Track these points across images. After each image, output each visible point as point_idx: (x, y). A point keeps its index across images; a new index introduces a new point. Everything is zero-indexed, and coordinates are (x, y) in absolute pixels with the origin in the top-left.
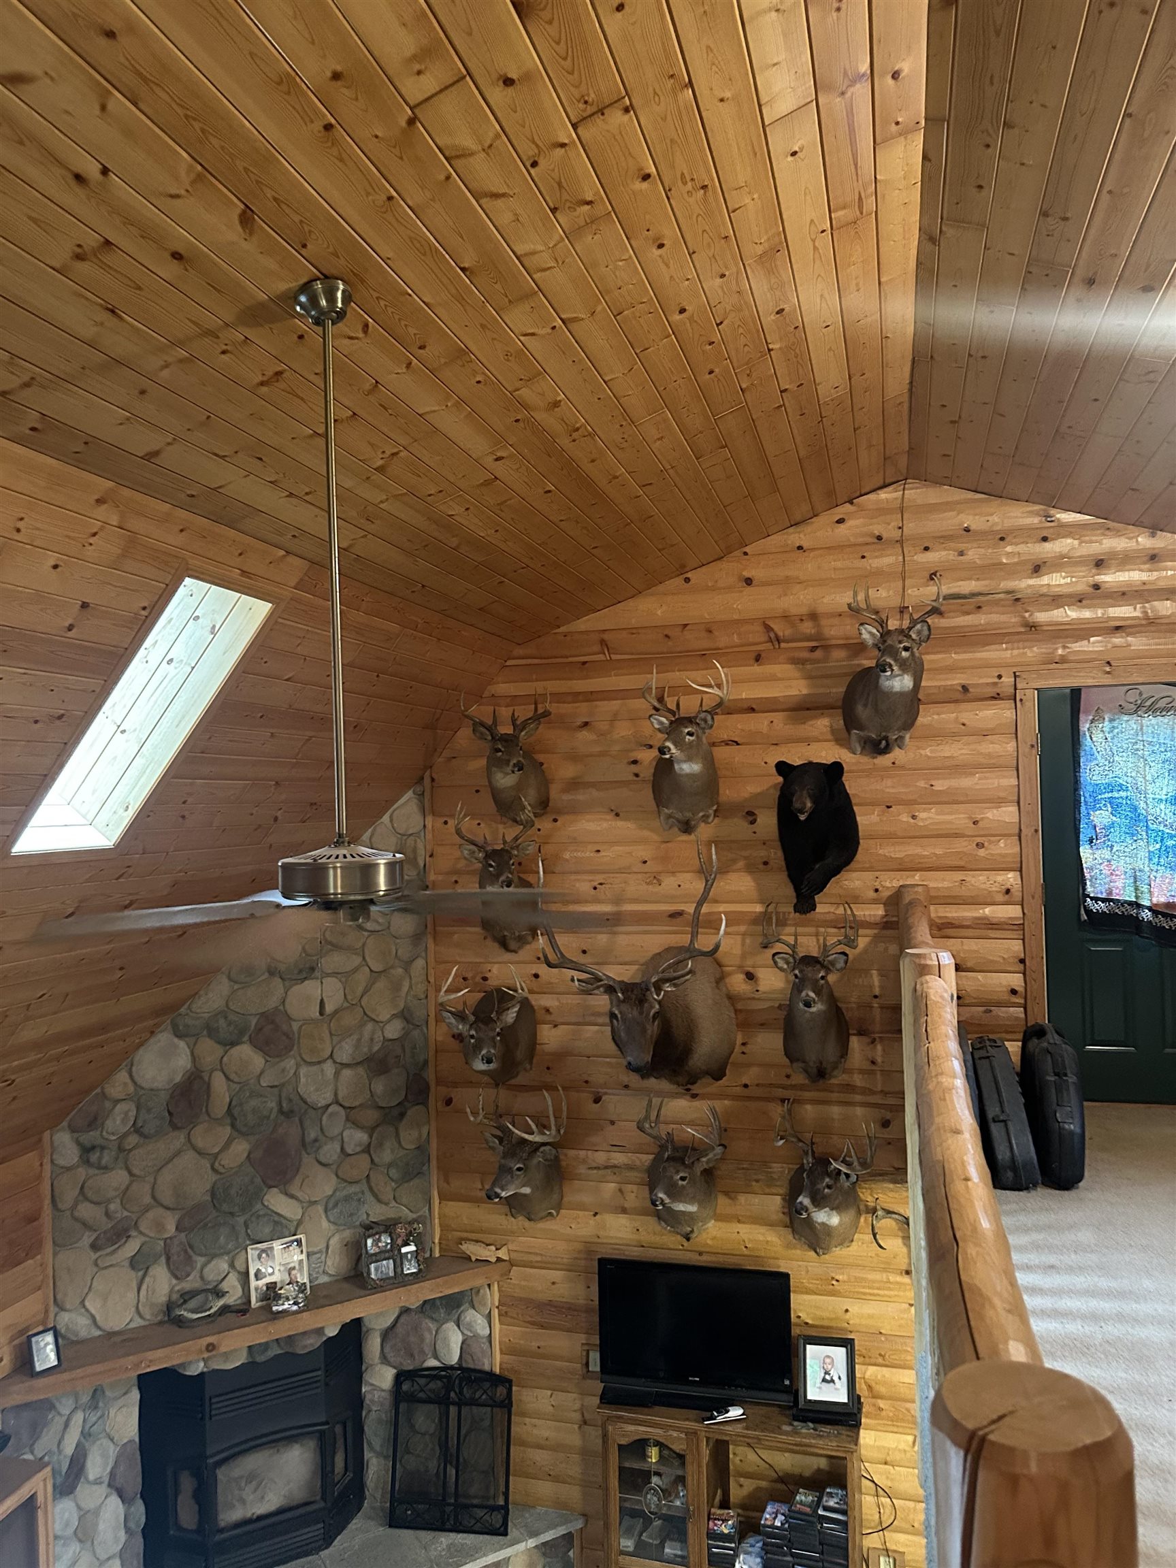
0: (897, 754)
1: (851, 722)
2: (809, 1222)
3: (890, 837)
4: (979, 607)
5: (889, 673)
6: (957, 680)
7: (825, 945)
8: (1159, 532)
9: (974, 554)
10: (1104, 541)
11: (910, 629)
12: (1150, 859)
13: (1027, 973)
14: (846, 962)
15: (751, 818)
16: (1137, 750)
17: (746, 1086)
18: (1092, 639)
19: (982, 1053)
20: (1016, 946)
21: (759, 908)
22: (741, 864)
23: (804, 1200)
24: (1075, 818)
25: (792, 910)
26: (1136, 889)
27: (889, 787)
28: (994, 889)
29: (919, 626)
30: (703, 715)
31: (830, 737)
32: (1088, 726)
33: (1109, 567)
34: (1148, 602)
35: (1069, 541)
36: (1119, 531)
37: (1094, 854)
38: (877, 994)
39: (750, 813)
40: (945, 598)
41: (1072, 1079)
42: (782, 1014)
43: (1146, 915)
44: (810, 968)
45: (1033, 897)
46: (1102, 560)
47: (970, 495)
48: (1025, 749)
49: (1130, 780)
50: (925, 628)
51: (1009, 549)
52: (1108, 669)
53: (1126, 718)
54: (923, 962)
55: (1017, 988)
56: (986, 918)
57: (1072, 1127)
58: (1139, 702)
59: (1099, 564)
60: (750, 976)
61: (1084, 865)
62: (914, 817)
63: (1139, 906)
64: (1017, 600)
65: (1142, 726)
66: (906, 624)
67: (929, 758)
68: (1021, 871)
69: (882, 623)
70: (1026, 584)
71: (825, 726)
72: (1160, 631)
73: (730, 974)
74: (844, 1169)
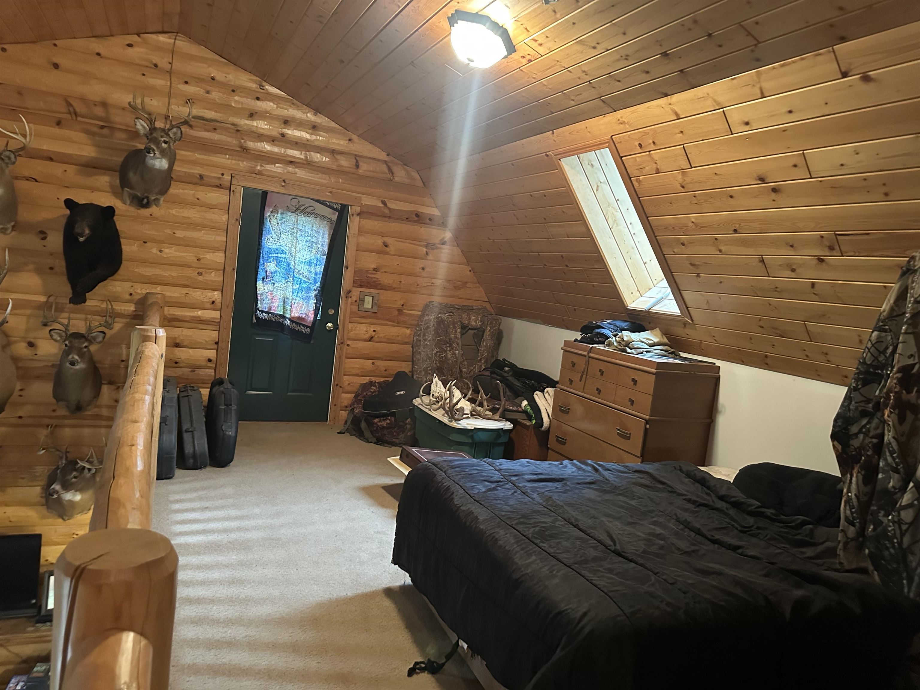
0: (154, 210)
1: (124, 182)
2: (59, 500)
3: (144, 262)
4: (215, 129)
5: (152, 155)
6: (197, 170)
7: (90, 326)
8: (318, 114)
9: (216, 95)
10: (290, 110)
11: (169, 130)
12: (293, 293)
13: (219, 350)
14: (104, 338)
15: (43, 236)
16: (294, 233)
17: (20, 417)
18: (277, 165)
19: (185, 394)
20: (214, 335)
21: (43, 299)
22: (31, 267)
23: (57, 487)
24: (256, 265)
25: (68, 302)
26: (284, 308)
27: (148, 230)
28: (205, 300)
29: (175, 130)
30: (8, 153)
31: (108, 189)
32: (269, 214)
33: (290, 126)
34: (308, 151)
35: (271, 104)
36: (298, 107)
37: (264, 286)
38: (124, 359)
39: (42, 232)
40: (194, 117)
41: (234, 407)
42: (54, 371)
43: (288, 322)
44: (77, 341)
45: (227, 307)
46: (287, 121)
47: (217, 57)
48: (232, 221)
49: (288, 248)
50: (179, 132)
51: (236, 98)
52: (283, 184)
53: (290, 214)
54: (146, 334)
55: (212, 359)
56: (199, 317)
57: (230, 433)
58: (297, 206)
59: (286, 122)
60: (31, 345)
61: (258, 292)
62: (161, 251)
63: (283, 317)
64: (238, 131)
65: (297, 220)
66: (168, 126)
67: (174, 215)
68: (222, 292)
69: (151, 122)
70: (244, 122)
71: (106, 182)
72: (311, 169)
73: (15, 342)
74: (87, 466)
